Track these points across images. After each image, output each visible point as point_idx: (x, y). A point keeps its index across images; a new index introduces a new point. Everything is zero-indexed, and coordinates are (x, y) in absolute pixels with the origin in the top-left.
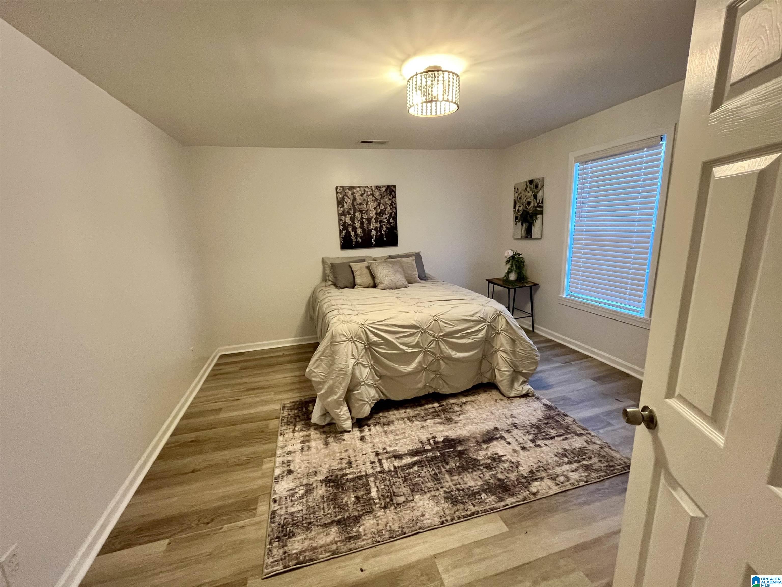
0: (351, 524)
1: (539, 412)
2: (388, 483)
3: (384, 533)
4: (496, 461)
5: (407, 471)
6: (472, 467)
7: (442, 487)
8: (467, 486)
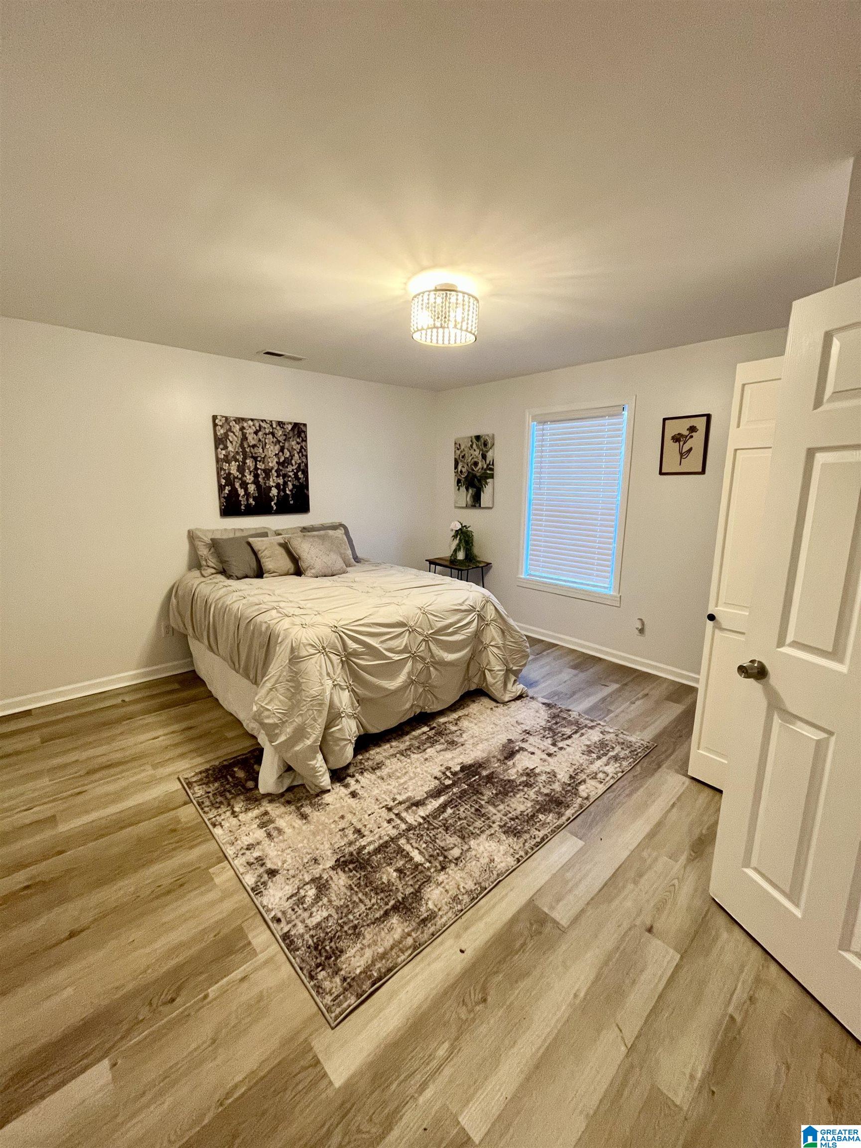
0: (414, 905)
1: (543, 713)
2: (428, 839)
3: (461, 898)
4: (531, 777)
5: (441, 818)
6: (510, 790)
7: (494, 823)
8: (518, 812)
